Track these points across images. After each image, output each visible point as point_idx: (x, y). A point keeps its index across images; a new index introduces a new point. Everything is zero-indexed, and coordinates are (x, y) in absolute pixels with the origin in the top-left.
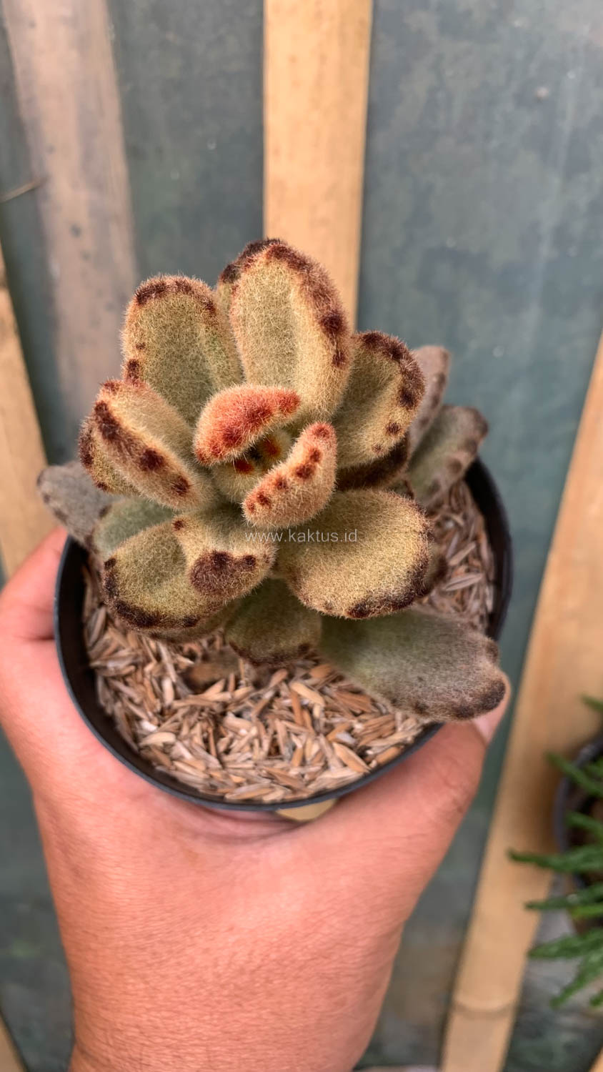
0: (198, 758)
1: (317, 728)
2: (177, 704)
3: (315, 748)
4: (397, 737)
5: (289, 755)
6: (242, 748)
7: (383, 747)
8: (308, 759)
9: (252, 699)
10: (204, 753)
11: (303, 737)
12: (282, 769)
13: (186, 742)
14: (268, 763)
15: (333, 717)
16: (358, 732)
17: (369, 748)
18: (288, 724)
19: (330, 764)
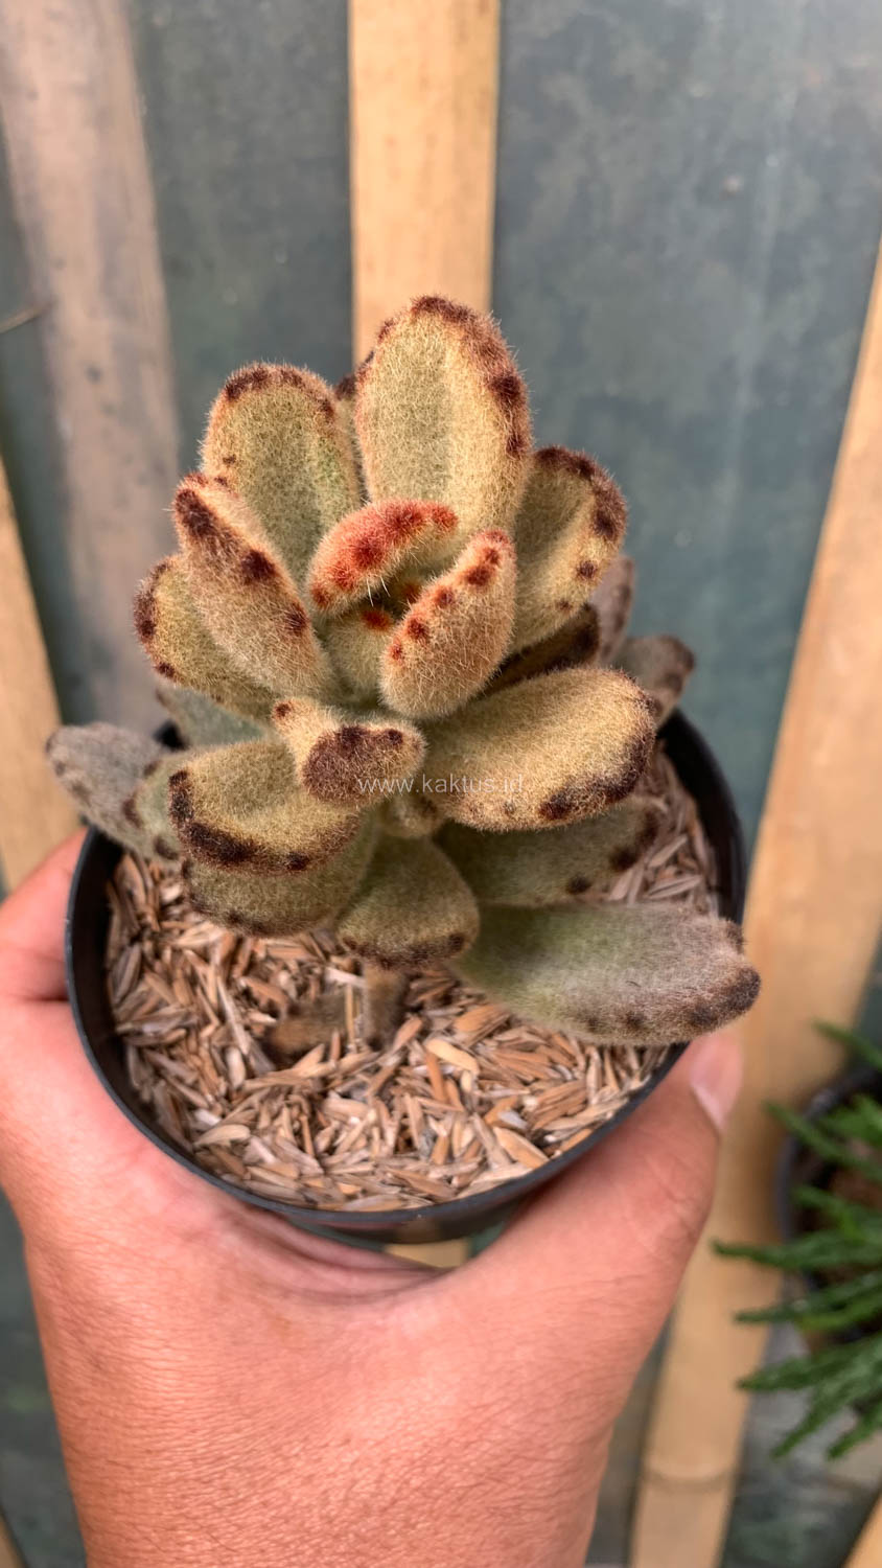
0: (286, 1160)
1: (469, 1106)
2: (250, 1085)
3: (467, 1136)
4: (592, 1113)
5: (426, 1148)
6: (354, 1143)
7: (570, 1130)
8: (457, 1154)
9: (366, 1071)
10: (296, 1152)
11: (448, 1120)
12: (417, 1172)
13: (267, 1138)
14: (395, 1163)
15: (492, 1089)
16: (531, 1110)
17: (550, 1133)
18: (426, 1102)
19: (490, 1160)
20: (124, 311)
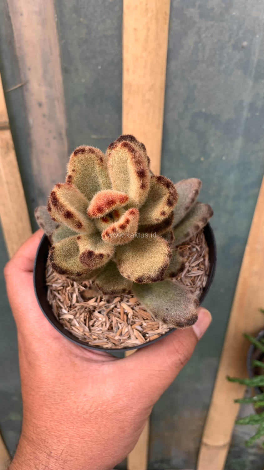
0: (81, 326)
1: (128, 322)
2: (77, 304)
3: (126, 330)
4: (159, 331)
5: (116, 331)
6: (99, 325)
7: (153, 334)
8: (123, 334)
9: (106, 307)
10: (84, 325)
11: (122, 325)
12: (112, 336)
13: (78, 320)
14: (108, 333)
15: (135, 319)
16: (144, 326)
17: (148, 334)
18: (118, 319)
19: (131, 337)
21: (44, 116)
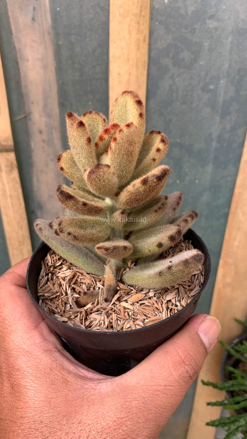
20: (49, 116)
21: (44, 141)
